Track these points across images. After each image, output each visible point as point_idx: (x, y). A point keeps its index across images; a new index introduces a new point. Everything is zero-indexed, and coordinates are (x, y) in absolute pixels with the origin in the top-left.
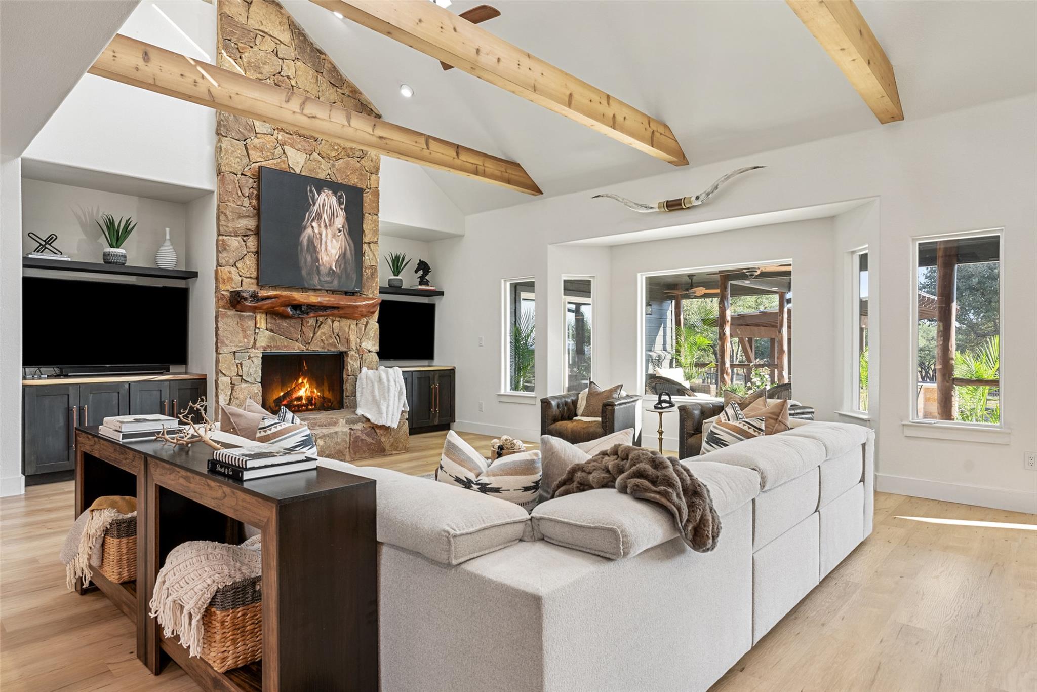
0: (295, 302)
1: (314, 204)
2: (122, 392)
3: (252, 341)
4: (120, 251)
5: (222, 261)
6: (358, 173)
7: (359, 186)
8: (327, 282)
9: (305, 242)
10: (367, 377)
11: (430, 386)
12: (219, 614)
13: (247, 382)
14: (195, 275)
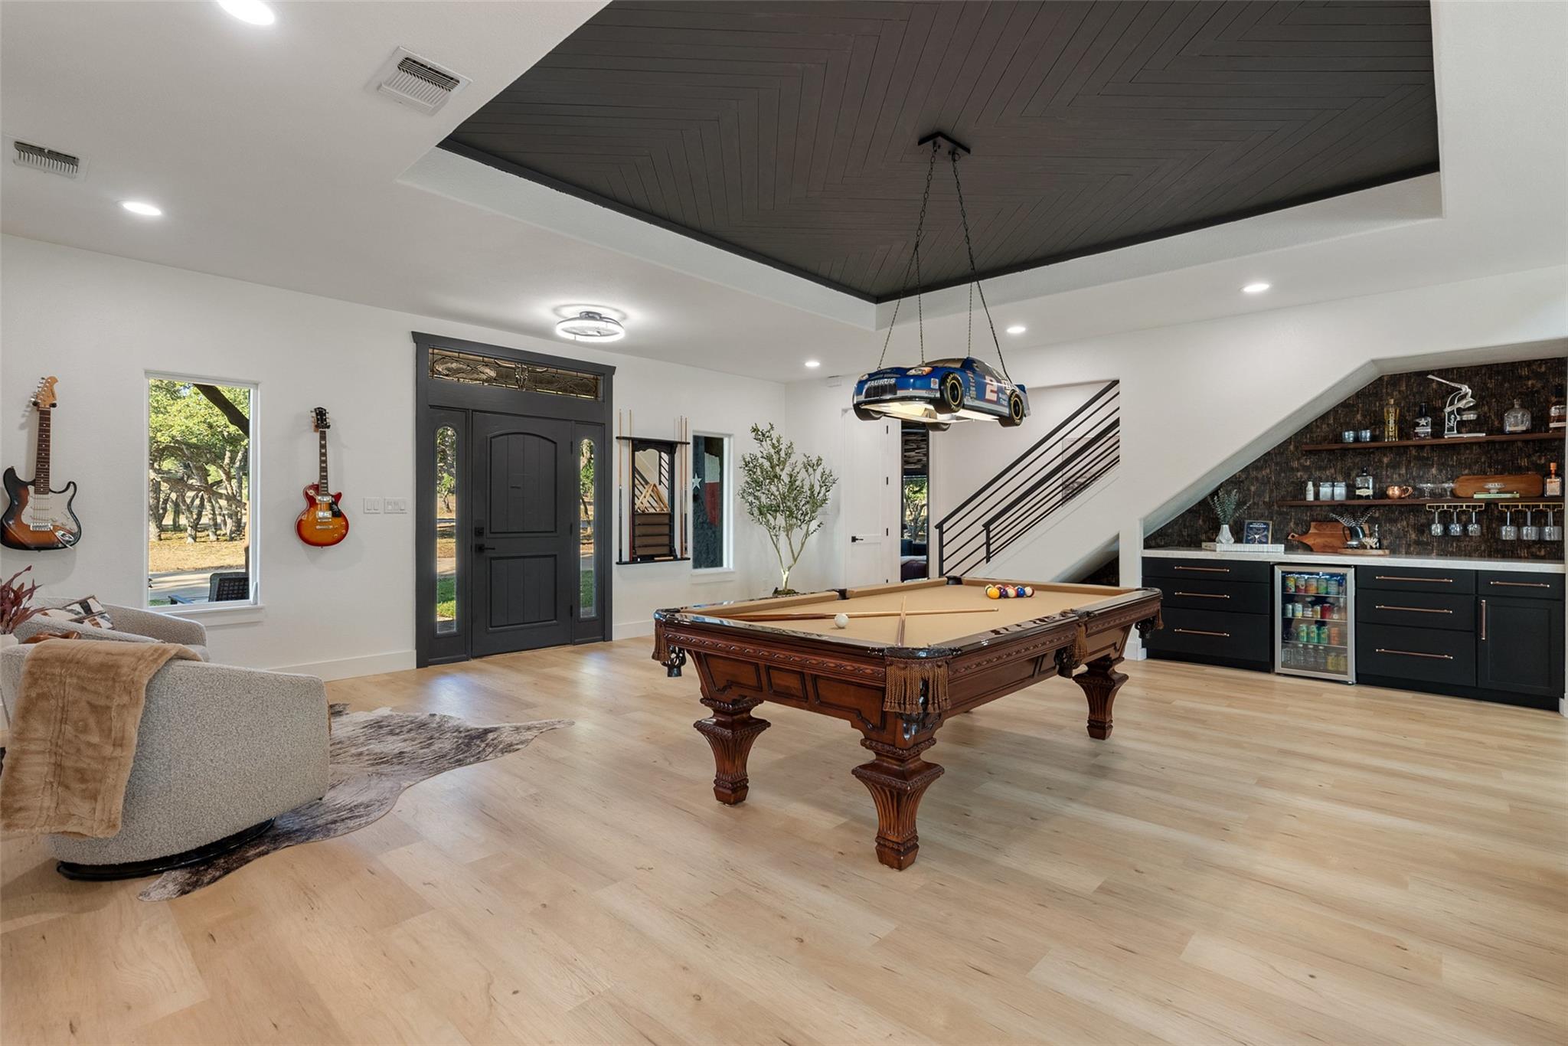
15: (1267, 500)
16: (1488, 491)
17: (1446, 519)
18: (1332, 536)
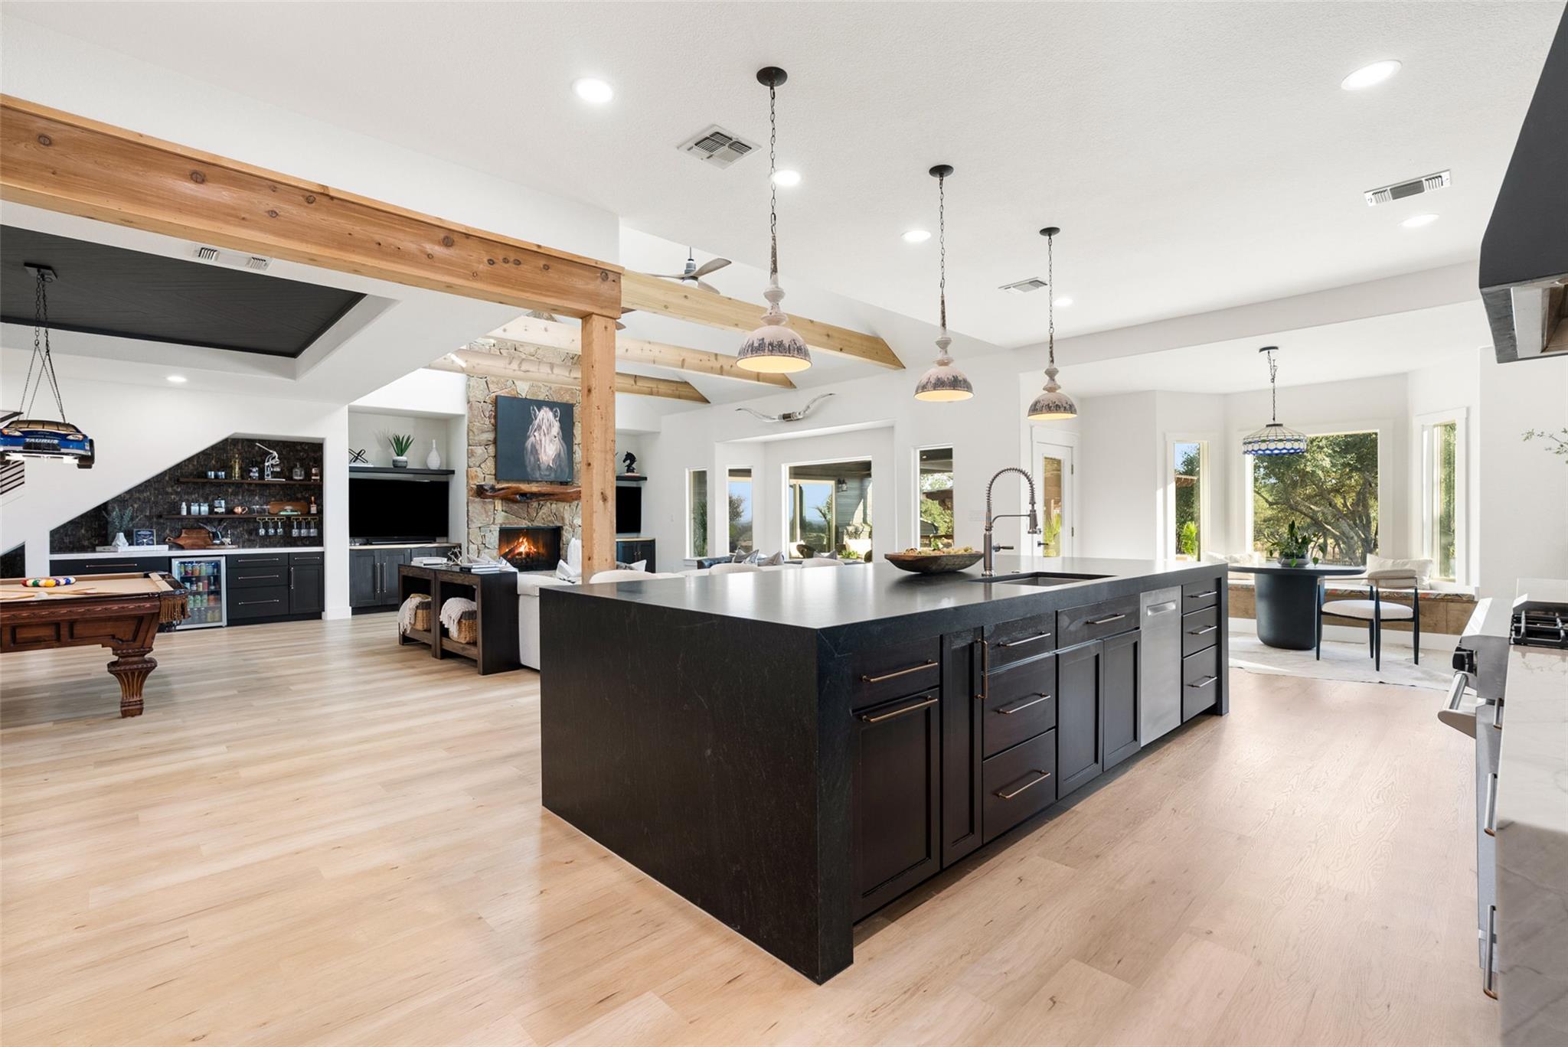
0: (521, 492)
1: (536, 419)
2: (406, 554)
3: (492, 519)
4: (403, 458)
5: (471, 464)
6: (569, 392)
7: (571, 402)
8: (546, 475)
9: (529, 447)
10: (574, 545)
11: (633, 553)
12: (464, 621)
13: (489, 548)
14: (453, 472)
15: (148, 514)
16: (286, 510)
17: (266, 527)
18: (198, 538)
